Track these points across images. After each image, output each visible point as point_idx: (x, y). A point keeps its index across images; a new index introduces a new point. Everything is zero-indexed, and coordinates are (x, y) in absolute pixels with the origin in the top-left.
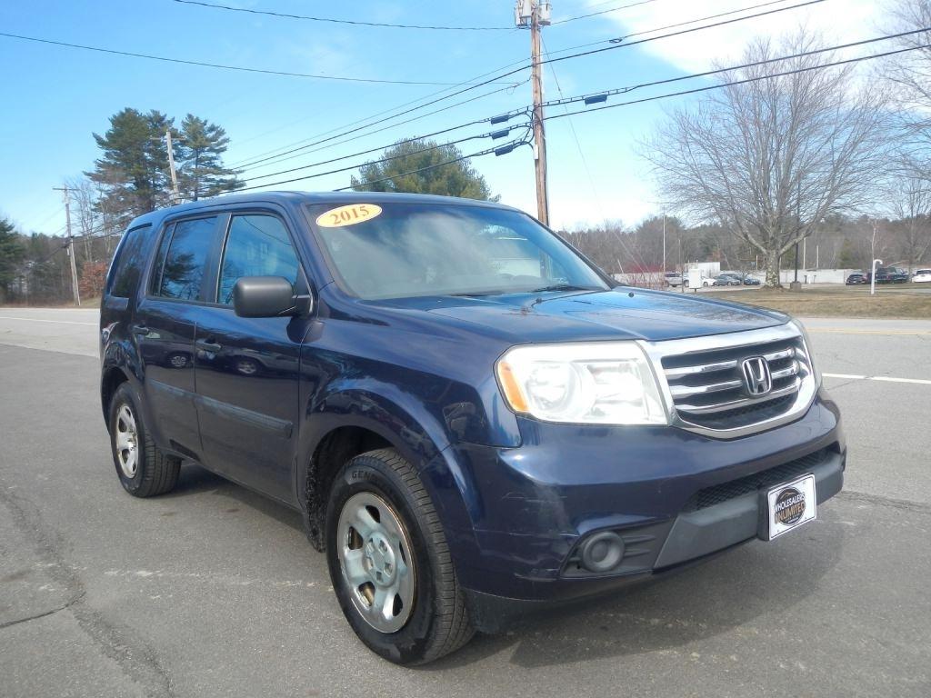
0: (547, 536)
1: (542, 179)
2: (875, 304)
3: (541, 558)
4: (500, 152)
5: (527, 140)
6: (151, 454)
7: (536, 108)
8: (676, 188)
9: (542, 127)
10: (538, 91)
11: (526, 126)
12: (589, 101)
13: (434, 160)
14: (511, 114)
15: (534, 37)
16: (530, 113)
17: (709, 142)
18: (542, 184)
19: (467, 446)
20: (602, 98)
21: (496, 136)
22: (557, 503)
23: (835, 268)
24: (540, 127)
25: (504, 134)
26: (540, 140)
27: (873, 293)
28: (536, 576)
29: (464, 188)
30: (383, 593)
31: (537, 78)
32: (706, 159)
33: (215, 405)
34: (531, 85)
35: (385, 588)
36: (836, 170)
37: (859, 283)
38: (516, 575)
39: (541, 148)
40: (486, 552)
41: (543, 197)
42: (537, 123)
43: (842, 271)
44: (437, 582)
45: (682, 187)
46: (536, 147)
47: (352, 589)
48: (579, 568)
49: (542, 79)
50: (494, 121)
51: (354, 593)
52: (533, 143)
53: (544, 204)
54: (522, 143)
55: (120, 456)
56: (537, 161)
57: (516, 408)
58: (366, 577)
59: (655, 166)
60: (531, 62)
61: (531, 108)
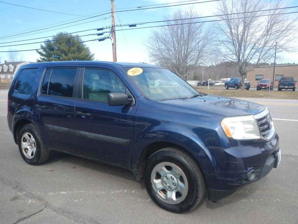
0: (239, 172)
1: (115, 50)
2: (214, 92)
3: (237, 178)
4: (100, 40)
5: (110, 37)
6: (42, 150)
7: (113, 27)
8: (153, 55)
9: (115, 33)
10: (113, 21)
11: (109, 32)
12: (131, 26)
13: (71, 40)
14: (104, 28)
15: (112, 3)
16: (111, 28)
17: (164, 41)
18: (115, 52)
19: (212, 147)
20: (135, 25)
21: (99, 35)
22: (242, 162)
23: (192, 80)
24: (114, 33)
25: (102, 34)
26: (114, 37)
27: (208, 89)
28: (235, 184)
29: (82, 50)
30: (171, 192)
31: (113, 17)
32: (163, 47)
33: (87, 134)
34: (111, 19)
35: (172, 191)
36: (200, 52)
37: (200, 85)
38: (229, 184)
39: (114, 40)
40: (219, 178)
41: (115, 56)
42: (113, 31)
43: (195, 81)
44: (198, 188)
45: (155, 55)
46: (113, 40)
47: (157, 192)
48: (245, 180)
49: (115, 17)
50: (98, 30)
51: (158, 193)
52: (112, 38)
53: (115, 58)
54: (108, 38)
55: (24, 151)
56: (113, 44)
57: (228, 136)
58: (163, 188)
59: (148, 48)
60: (111, 11)
61: (111, 27)
